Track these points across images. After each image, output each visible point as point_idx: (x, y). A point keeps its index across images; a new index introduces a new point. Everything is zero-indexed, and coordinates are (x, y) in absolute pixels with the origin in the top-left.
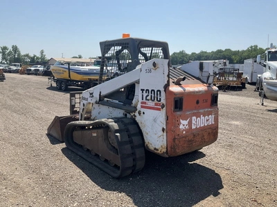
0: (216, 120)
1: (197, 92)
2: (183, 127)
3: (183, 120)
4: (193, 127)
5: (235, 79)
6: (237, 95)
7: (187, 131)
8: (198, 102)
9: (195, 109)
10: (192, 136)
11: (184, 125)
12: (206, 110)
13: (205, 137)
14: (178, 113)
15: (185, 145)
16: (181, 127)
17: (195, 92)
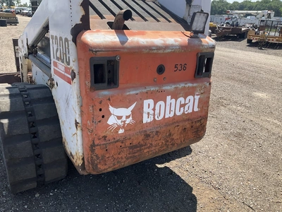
0: (204, 104)
1: (159, 48)
2: (119, 122)
3: (116, 106)
4: (146, 120)
5: (277, 34)
6: (275, 54)
7: (128, 128)
8: (161, 70)
9: (155, 83)
10: (142, 137)
11: (119, 118)
12: (182, 85)
13: (175, 137)
14: (106, 93)
15: (123, 155)
16: (112, 121)
17: (154, 48)
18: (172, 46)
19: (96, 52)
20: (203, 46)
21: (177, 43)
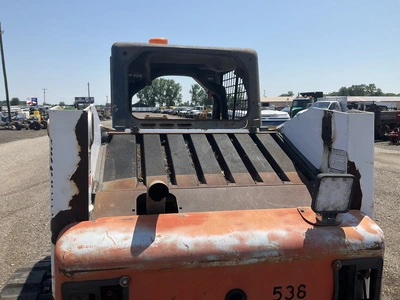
17: (211, 258)
18: (261, 249)
19: (72, 273)
20: (346, 246)
21: (274, 244)
